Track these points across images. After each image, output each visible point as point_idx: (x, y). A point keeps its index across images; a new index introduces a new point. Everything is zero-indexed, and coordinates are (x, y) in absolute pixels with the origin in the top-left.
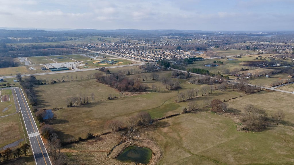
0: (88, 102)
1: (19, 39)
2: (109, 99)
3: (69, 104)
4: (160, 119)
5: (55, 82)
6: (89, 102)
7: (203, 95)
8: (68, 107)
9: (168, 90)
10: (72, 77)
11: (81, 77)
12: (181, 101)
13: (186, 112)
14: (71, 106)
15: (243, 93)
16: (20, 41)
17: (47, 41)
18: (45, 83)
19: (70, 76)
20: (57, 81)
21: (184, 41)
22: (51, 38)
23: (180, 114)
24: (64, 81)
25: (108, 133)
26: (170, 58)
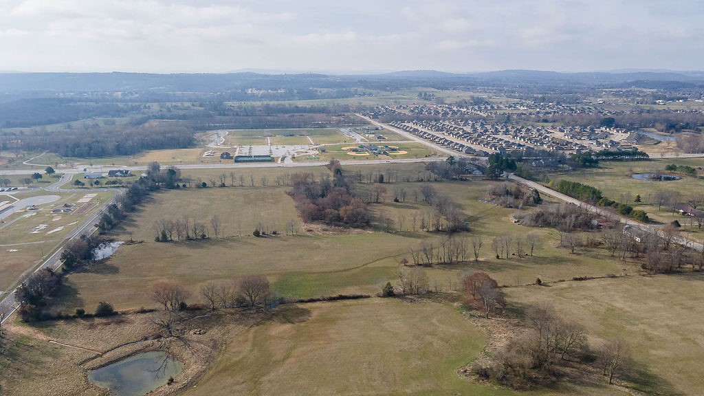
0: (203, 236)
1: (261, 92)
2: (257, 234)
3: (161, 236)
4: (302, 302)
5: (204, 185)
6: (207, 236)
7: (498, 257)
8: (158, 240)
9: (428, 231)
10: (241, 179)
11: (264, 181)
12: (419, 265)
13: (389, 293)
14: (164, 239)
15: (632, 269)
16: (261, 97)
17: (312, 96)
18: (184, 186)
19: (237, 176)
20: (208, 184)
21: (655, 103)
22: (324, 91)
23: (368, 297)
24: (223, 186)
25: (151, 311)
26: (549, 147)
